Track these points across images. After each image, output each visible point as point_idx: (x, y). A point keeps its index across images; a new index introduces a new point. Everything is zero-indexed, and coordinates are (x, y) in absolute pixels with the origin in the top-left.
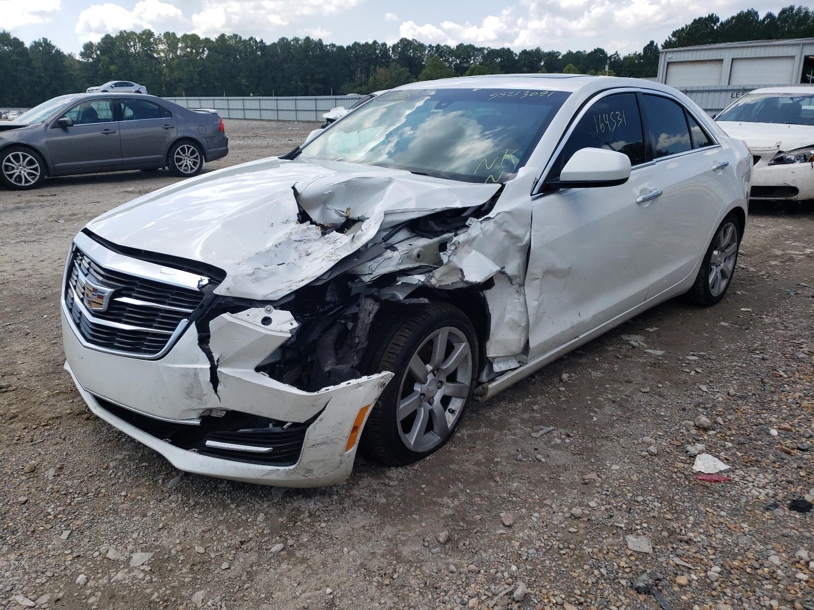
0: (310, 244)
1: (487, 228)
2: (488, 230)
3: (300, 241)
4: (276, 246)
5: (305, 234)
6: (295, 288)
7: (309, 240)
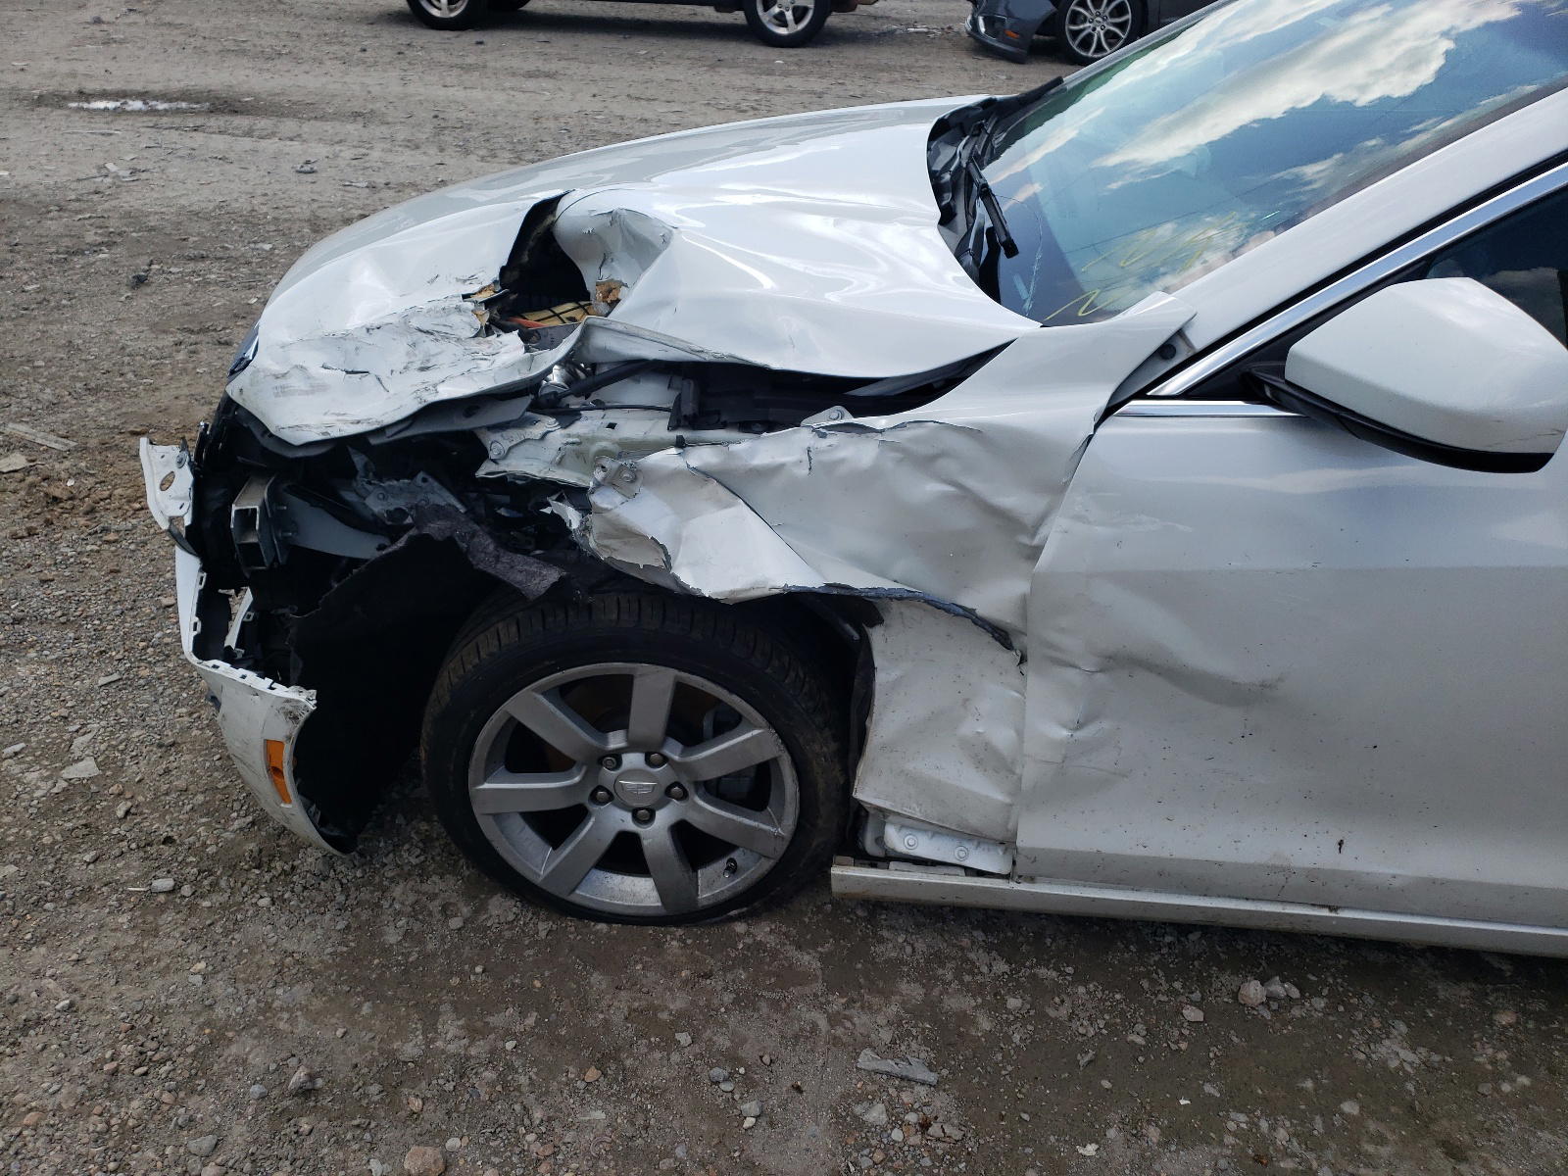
0: (443, 345)
1: (841, 454)
2: (842, 461)
3: (427, 332)
4: (368, 330)
5: (442, 321)
6: (335, 433)
7: (446, 336)
